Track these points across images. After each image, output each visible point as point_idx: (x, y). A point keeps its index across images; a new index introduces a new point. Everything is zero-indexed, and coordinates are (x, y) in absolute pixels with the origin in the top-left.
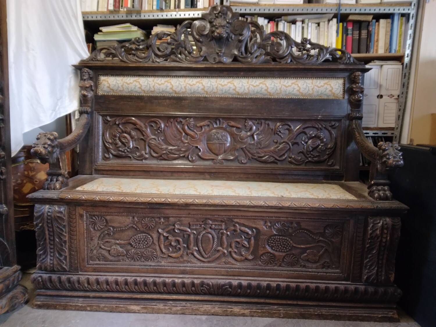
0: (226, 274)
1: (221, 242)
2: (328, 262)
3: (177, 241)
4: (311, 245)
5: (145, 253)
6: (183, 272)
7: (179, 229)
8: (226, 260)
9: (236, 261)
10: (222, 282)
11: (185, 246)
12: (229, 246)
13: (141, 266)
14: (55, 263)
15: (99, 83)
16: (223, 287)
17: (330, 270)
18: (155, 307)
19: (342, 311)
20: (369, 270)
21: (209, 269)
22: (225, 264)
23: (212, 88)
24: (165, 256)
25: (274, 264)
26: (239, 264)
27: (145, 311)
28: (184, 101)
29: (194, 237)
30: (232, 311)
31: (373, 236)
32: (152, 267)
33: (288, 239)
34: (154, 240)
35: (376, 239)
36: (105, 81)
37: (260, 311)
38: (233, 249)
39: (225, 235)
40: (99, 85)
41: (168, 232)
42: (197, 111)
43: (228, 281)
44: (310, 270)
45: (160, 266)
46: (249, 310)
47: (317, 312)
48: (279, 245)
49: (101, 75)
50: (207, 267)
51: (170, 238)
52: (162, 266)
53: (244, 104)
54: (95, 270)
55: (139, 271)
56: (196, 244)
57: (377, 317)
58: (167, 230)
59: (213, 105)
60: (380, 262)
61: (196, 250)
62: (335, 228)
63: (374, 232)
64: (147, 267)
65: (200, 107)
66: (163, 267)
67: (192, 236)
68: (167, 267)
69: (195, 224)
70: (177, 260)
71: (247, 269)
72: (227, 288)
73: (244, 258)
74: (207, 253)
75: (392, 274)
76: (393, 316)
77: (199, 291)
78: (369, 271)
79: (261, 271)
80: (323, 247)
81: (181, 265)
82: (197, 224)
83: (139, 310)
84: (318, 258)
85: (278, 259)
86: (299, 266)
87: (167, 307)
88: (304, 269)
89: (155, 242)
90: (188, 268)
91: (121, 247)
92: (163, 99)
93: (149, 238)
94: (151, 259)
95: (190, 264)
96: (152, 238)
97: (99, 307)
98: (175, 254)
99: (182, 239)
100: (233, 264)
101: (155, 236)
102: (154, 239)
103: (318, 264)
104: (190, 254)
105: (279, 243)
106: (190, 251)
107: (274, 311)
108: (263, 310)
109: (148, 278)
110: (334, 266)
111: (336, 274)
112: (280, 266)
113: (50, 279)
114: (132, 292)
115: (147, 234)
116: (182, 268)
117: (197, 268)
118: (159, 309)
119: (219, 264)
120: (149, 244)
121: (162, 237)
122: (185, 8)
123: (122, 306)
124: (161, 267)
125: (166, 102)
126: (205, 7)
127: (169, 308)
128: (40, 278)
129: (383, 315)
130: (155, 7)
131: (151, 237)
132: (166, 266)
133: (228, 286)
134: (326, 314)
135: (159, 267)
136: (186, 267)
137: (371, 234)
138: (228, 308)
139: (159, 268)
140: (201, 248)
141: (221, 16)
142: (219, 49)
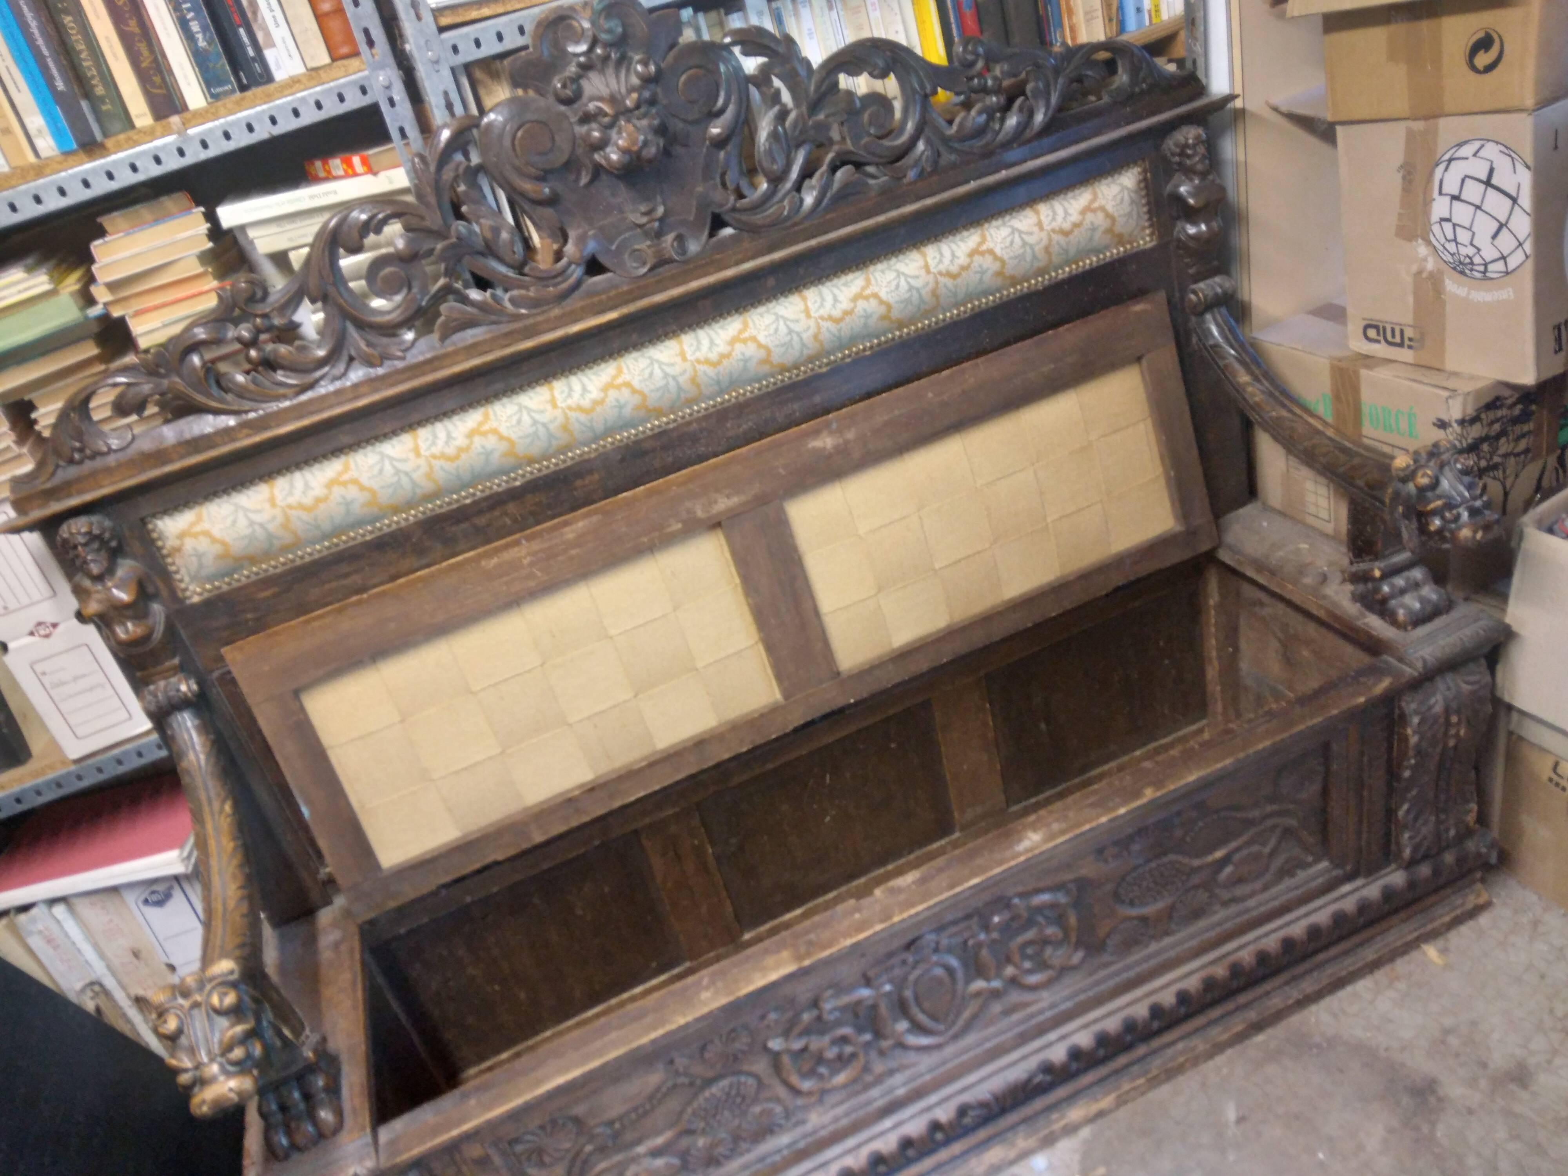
0: (1018, 1041)
2: (1294, 857)
6: (890, 1109)
7: (833, 1010)
8: (1007, 1005)
9: (1038, 992)
10: (1019, 1073)
15: (165, 552)
17: (1303, 875)
22: (1007, 1015)
24: (812, 1100)
25: (1146, 943)
26: (1047, 995)
28: (579, 483)
29: (892, 1003)
30: (1064, 1125)
32: (785, 1152)
33: (1173, 857)
34: (762, 1078)
36: (195, 536)
40: (169, 560)
41: (803, 1033)
43: (1032, 1063)
45: (811, 1134)
46: (1113, 1094)
48: (1152, 885)
49: (154, 515)
51: (812, 1046)
52: (817, 1131)
58: (797, 1030)
61: (906, 1029)
66: (822, 1133)
67: (883, 1005)
68: (834, 1126)
70: (855, 1088)
73: (1058, 970)
80: (1276, 826)
84: (1265, 861)
85: (1158, 922)
86: (1220, 907)
88: (1233, 909)
89: (765, 1081)
90: (901, 1090)
92: (492, 508)
93: (744, 1082)
94: (772, 1131)
95: (900, 1076)
96: (756, 1077)
98: (842, 1075)
99: (854, 1027)
100: (1030, 1005)
101: (761, 1065)
102: (761, 1075)
103: (1268, 875)
105: (1152, 879)
106: (888, 1043)
108: (1148, 1072)
110: (1311, 859)
111: (1322, 879)
119: (986, 1029)
120: (749, 1098)
121: (785, 1059)
122: (216, 97)
124: (813, 1138)
125: (506, 514)
126: (311, 64)
130: (47, 145)
131: (751, 1075)
132: (830, 1123)
133: (1041, 1076)
135: (809, 1139)
136: (892, 1091)
140: (919, 1016)
141: (606, 59)
142: (643, 208)
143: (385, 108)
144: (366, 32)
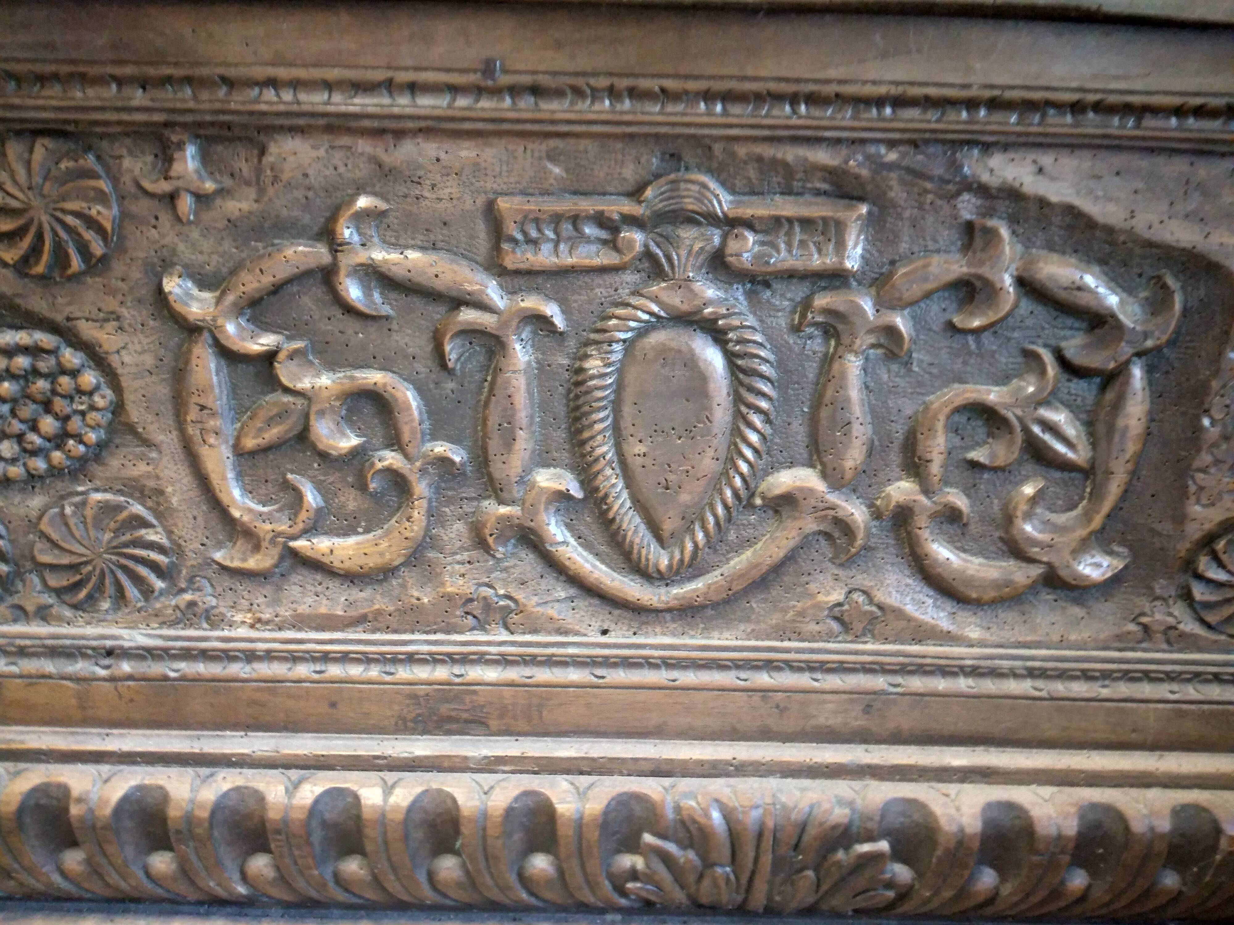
0: (858, 721)
1: (813, 421)
3: (368, 409)
5: (44, 526)
7: (378, 279)
8: (859, 598)
9: (949, 605)
10: (828, 800)
11: (458, 456)
12: (895, 457)
13: (23, 652)
16: (840, 855)
21: (688, 677)
22: (846, 626)
24: (252, 563)
26: (974, 633)
29: (542, 370)
32: (126, 667)
34: (129, 397)
38: (926, 492)
39: (865, 340)
41: (264, 309)
45: (205, 655)
50: (667, 664)
51: (289, 374)
52: (227, 656)
56: (560, 435)
58: (251, 283)
61: (564, 496)
64: (80, 667)
66: (236, 669)
67: (521, 354)
68: (278, 669)
69: (557, 219)
70: (375, 598)
71: (1063, 675)
72: (876, 858)
73: (1036, 571)
74: (668, 526)
77: (593, 886)
79: (1191, 692)
81: (421, 642)
82: (575, 220)
89: (139, 412)
90: (491, 674)
93: (74, 373)
94: (120, 589)
95: (505, 636)
96: (110, 377)
98: (352, 540)
99: (420, 390)
100: (920, 634)
101: (132, 347)
102: (125, 382)
104: (502, 538)
106: (504, 510)
109: (91, 769)
115: (53, 328)
116: (422, 673)
117: (572, 676)
119: (781, 633)
120: (79, 438)
121: (208, 368)
124: (214, 669)
131: (97, 359)
132: (269, 656)
133: (884, 845)
135: (201, 668)
136: (464, 659)
139: (198, 679)
140: (612, 480)
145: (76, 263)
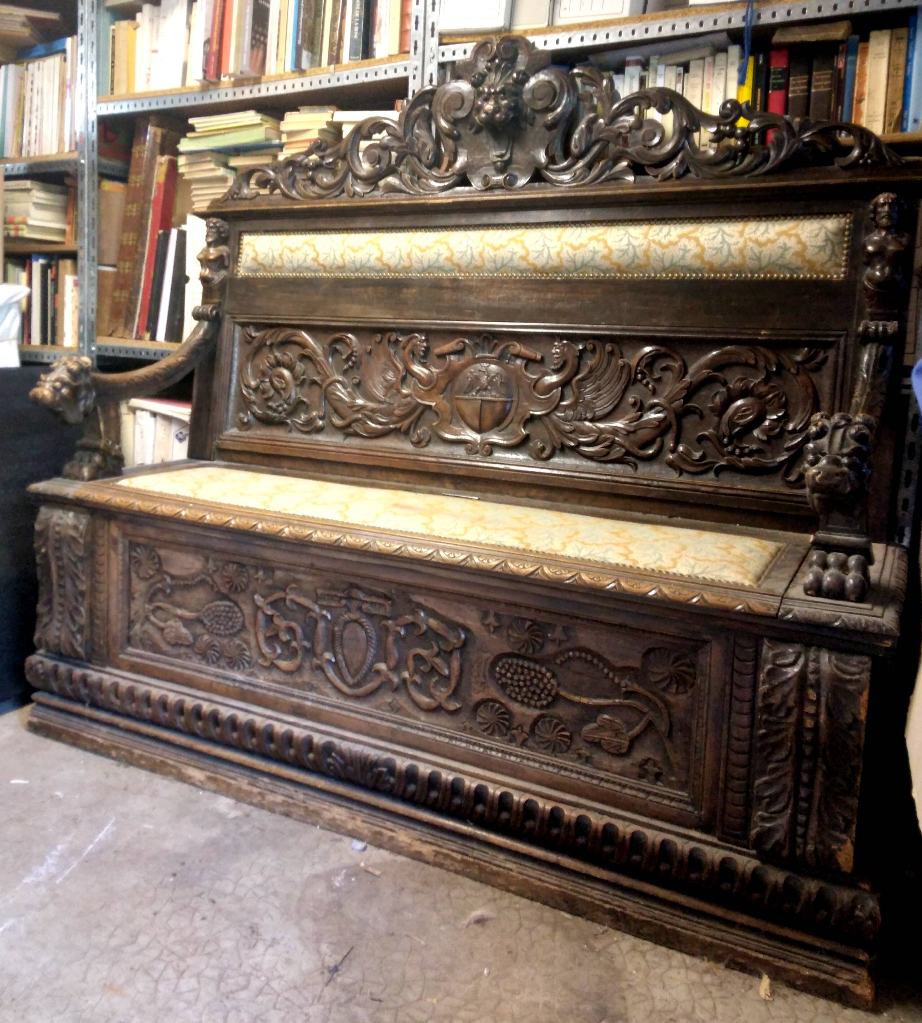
0: (389, 735)
1: (385, 651)
2: (655, 764)
3: (291, 631)
4: (609, 702)
5: (227, 647)
6: (298, 711)
7: (292, 601)
8: (395, 702)
9: (417, 709)
10: (373, 754)
11: (308, 646)
12: (403, 664)
13: (218, 676)
14: (63, 637)
15: (241, 251)
16: (375, 769)
17: (659, 787)
18: (233, 782)
19: (683, 922)
20: (766, 812)
21: (353, 715)
22: (392, 709)
23: (469, 256)
24: (265, 664)
25: (507, 738)
26: (423, 718)
27: (213, 786)
28: (405, 290)
29: (327, 629)
30: (392, 838)
31: (772, 705)
32: (237, 684)
33: (544, 670)
34: (246, 620)
35: (782, 714)
37: (459, 857)
38: (410, 675)
39: (393, 633)
40: (241, 255)
41: (273, 604)
42: (435, 315)
43: (386, 756)
44: (602, 774)
46: (435, 848)
47: (610, 904)
48: (521, 684)
49: (246, 232)
50: (348, 710)
51: (276, 620)
53: (549, 296)
54: (134, 668)
55: (209, 688)
56: (330, 644)
57: (797, 972)
58: (271, 599)
59: (472, 298)
60: (803, 793)
61: (330, 661)
62: (673, 663)
63: (772, 689)
64: (228, 682)
65: (441, 304)
67: (322, 625)
68: (266, 692)
69: (328, 595)
70: (288, 679)
71: (440, 734)
72: (383, 772)
73: (437, 704)
74: (352, 671)
75: (843, 842)
76: (850, 984)
77: (322, 765)
78: (766, 815)
80: (644, 714)
81: (296, 692)
82: (332, 596)
83: (201, 782)
84: (627, 743)
85: (521, 726)
86: (575, 756)
87: (256, 790)
88: (587, 769)
89: (247, 624)
90: (309, 704)
91: (185, 626)
93: (236, 613)
94: (239, 665)
95: (314, 695)
96: (243, 615)
97: (131, 753)
98: (286, 663)
99: (302, 629)
100: (409, 716)
101: (247, 609)
102: (245, 616)
103: (628, 762)
104: (317, 669)
105: (522, 677)
106: (317, 661)
107: (495, 868)
108: (467, 855)
109: (224, 708)
110: (673, 779)
111: (673, 804)
112: (523, 744)
113: (55, 669)
114: (193, 734)
115: (234, 602)
116: (296, 700)
117: (327, 708)
118: (239, 790)
119: (376, 708)
120: (236, 628)
121: (260, 616)
122: (353, 60)
123: (171, 762)
124: (255, 689)
126: (391, 53)
127: (260, 794)
128: (40, 666)
129: (815, 973)
130: (289, 66)
131: (241, 611)
132: (266, 689)
133: (386, 769)
134: (636, 916)
136: (305, 699)
137: (766, 695)
138: (387, 829)
139: (251, 690)
140: (340, 657)
141: (498, 66)
142: (498, 153)
143: (411, 80)
144: (416, 42)
145: (239, 589)
